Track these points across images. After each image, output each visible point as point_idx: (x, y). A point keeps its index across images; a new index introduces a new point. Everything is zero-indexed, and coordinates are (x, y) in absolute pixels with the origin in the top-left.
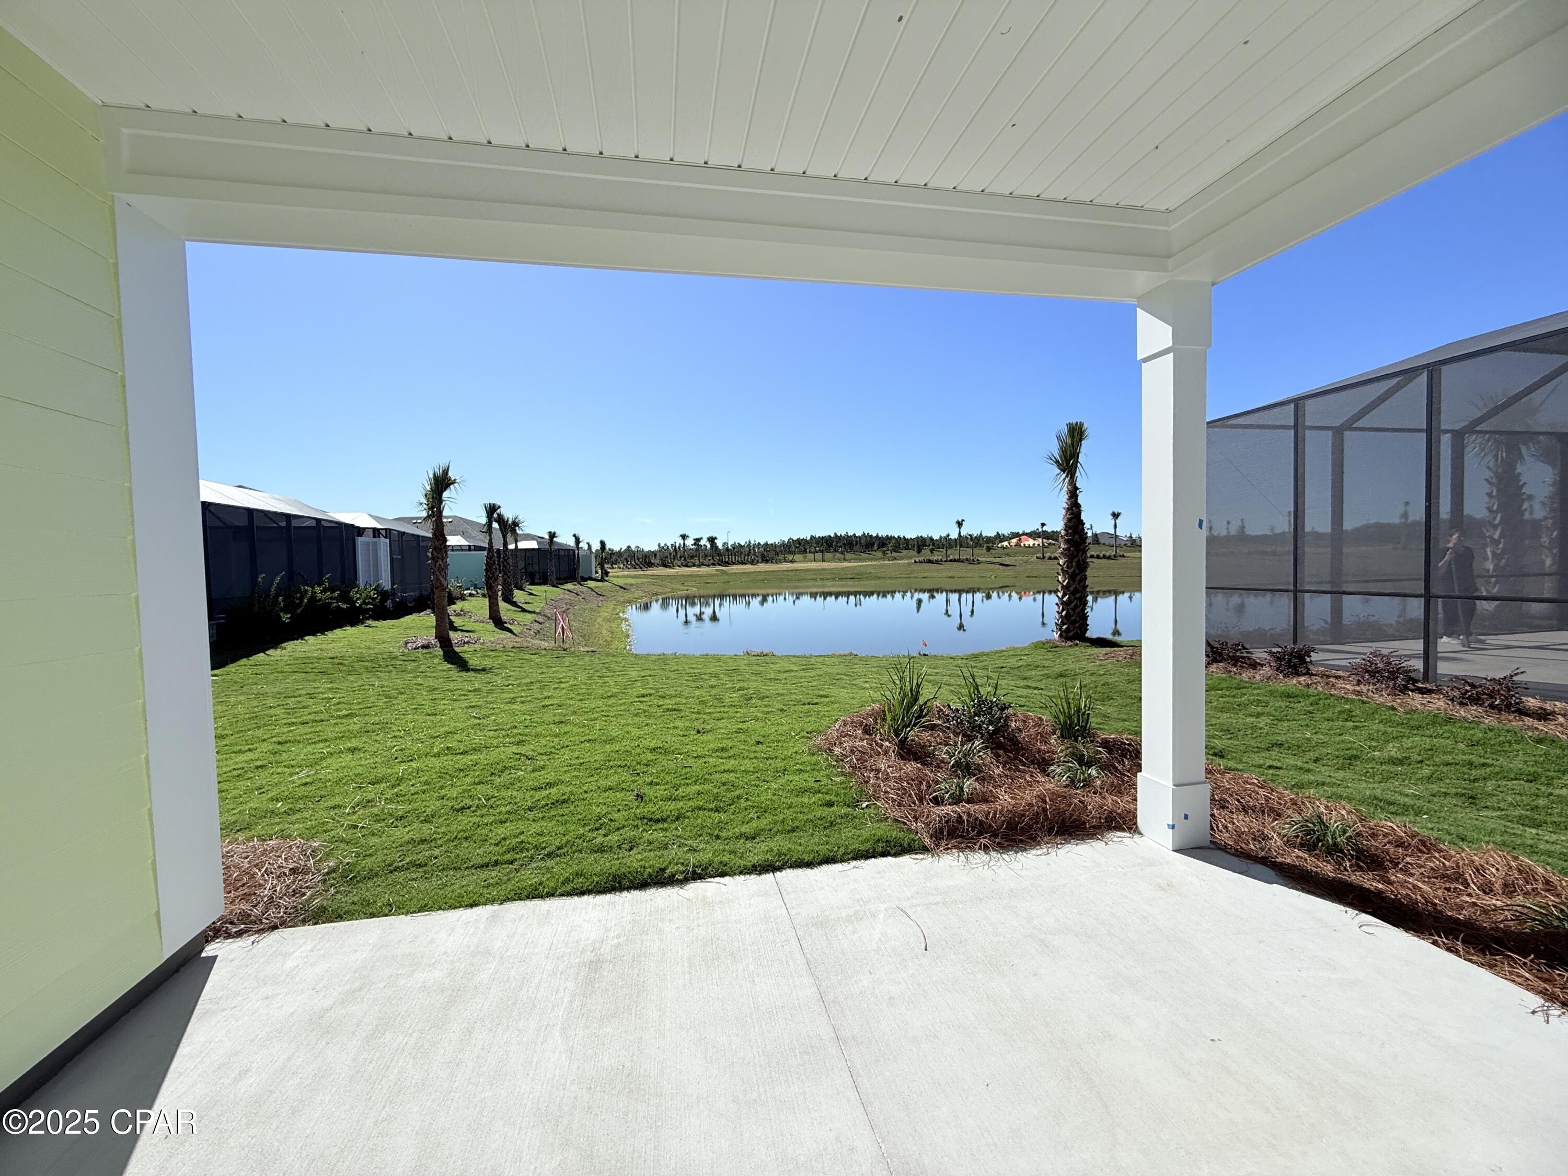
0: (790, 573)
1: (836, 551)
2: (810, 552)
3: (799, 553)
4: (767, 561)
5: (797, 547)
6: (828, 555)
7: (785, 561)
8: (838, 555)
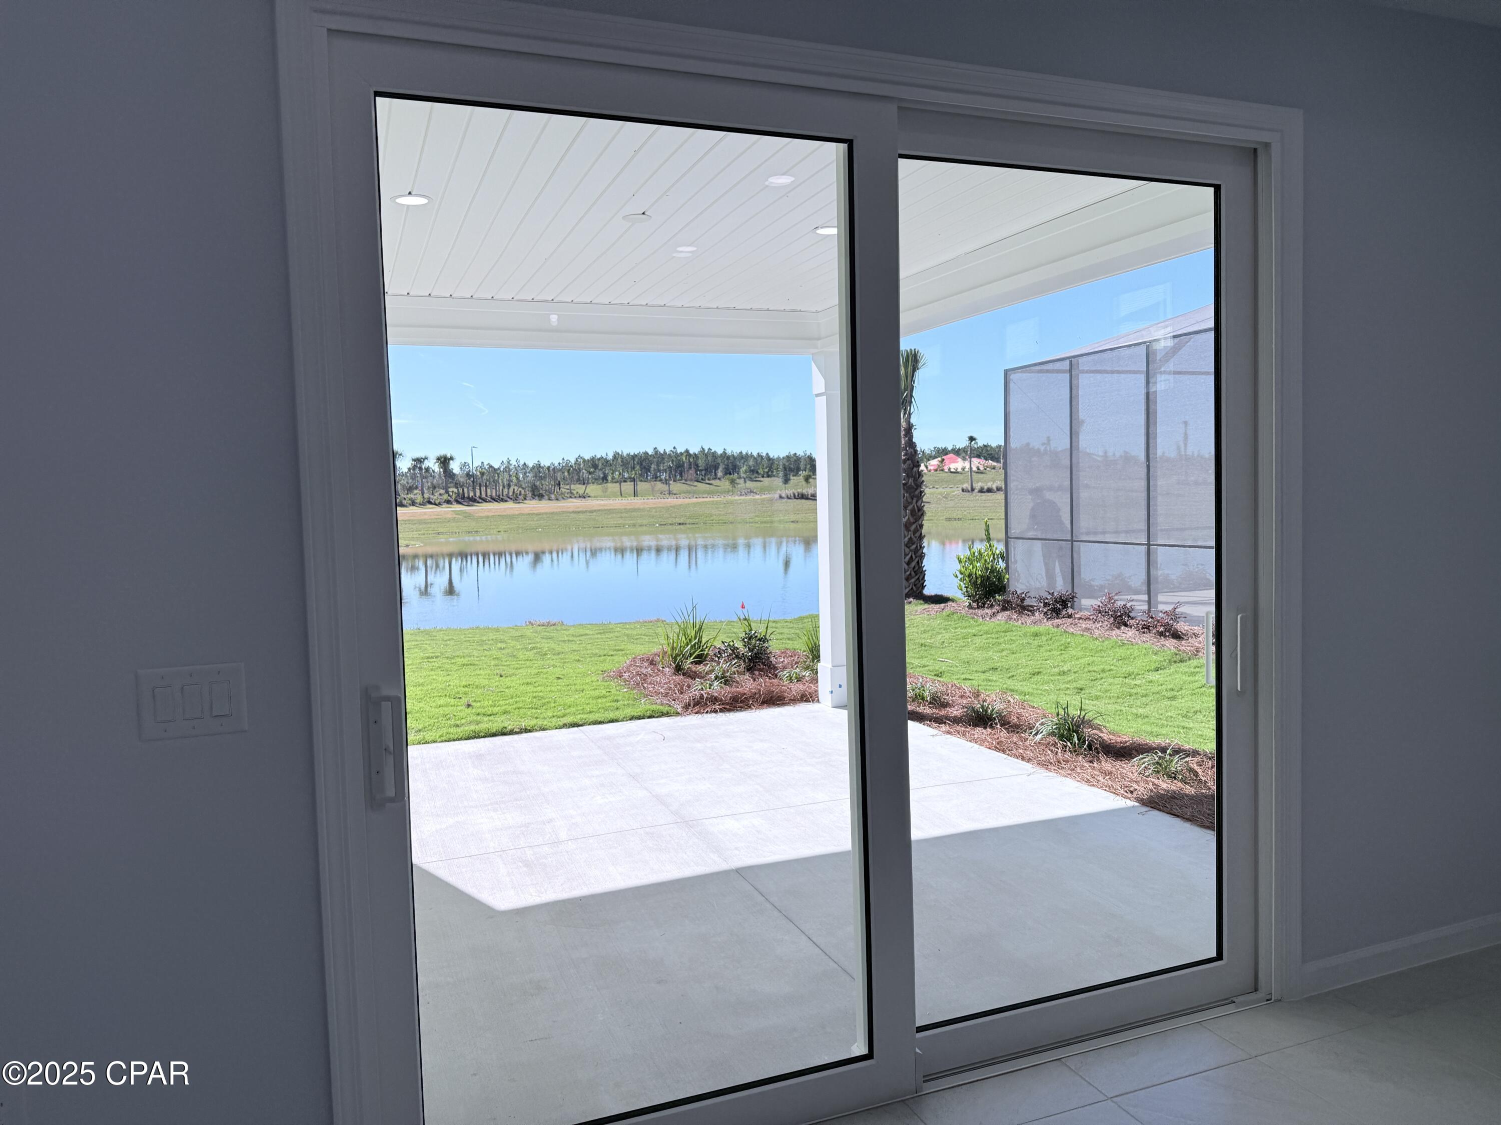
0: (582, 516)
1: (656, 478)
2: (614, 481)
3: (596, 480)
4: (541, 497)
5: (590, 473)
6: (642, 486)
7: (572, 495)
8: (659, 485)
